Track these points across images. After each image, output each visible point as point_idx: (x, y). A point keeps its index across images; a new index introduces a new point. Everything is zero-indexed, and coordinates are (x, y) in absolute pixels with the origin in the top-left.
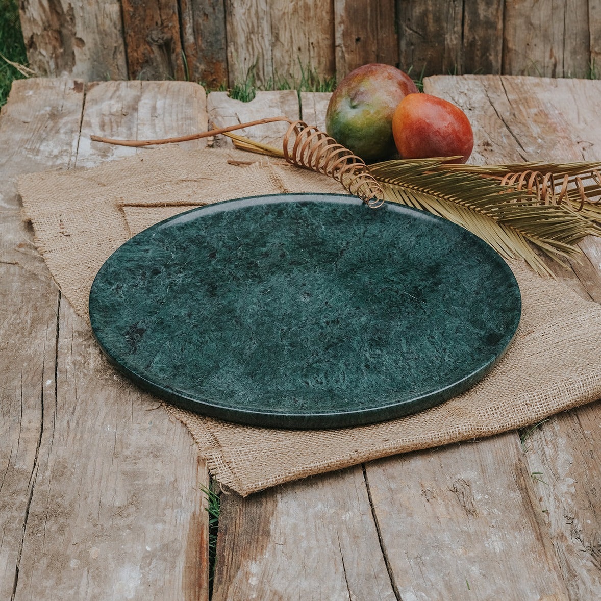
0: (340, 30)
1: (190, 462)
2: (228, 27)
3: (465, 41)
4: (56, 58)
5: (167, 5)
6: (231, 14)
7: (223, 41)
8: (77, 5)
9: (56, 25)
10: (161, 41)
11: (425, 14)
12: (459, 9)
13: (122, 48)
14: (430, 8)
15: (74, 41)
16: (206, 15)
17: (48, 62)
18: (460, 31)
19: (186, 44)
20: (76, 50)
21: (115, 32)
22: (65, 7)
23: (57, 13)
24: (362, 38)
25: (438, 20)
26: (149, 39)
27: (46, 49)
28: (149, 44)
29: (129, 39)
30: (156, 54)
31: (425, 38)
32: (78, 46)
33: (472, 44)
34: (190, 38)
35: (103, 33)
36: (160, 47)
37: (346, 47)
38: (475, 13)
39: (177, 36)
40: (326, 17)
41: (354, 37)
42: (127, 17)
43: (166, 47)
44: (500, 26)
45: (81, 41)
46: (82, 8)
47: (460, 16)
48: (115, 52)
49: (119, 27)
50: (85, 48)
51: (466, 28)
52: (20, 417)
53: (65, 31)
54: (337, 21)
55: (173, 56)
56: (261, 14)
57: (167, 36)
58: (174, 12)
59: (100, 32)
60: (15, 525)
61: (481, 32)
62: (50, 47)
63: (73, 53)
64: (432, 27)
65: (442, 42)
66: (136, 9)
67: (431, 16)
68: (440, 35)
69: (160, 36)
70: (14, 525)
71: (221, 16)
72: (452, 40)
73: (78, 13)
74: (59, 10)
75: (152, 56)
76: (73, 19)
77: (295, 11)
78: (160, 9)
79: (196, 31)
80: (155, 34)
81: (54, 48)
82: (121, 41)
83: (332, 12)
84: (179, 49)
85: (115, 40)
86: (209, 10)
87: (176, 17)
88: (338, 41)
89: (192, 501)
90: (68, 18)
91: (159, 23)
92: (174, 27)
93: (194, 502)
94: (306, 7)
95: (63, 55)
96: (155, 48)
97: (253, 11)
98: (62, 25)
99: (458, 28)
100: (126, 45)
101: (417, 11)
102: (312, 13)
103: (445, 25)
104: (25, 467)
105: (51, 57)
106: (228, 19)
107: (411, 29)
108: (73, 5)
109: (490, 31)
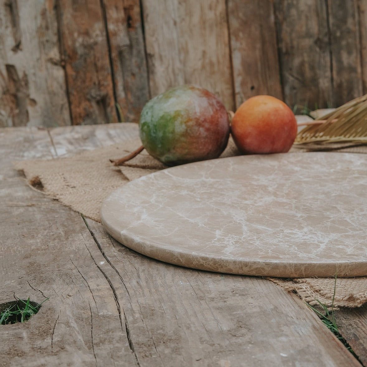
0: (238, 80)
1: (281, 295)
2: (151, 84)
3: (335, 83)
4: (13, 117)
5: (103, 68)
6: (153, 72)
7: (148, 95)
8: (30, 72)
9: (13, 90)
10: (98, 98)
11: (302, 64)
12: (328, 59)
13: (67, 105)
14: (306, 59)
15: (28, 101)
16: (133, 75)
17: (6, 121)
18: (330, 76)
19: (119, 99)
20: (30, 109)
21: (61, 93)
22: (21, 75)
23: (14, 81)
24: (256, 86)
25: (312, 68)
26: (88, 97)
27: (5, 109)
28: (89, 100)
29: (72, 98)
30: (95, 109)
31: (303, 83)
32: (31, 105)
33: (340, 86)
34: (121, 94)
35: (52, 94)
36: (98, 103)
37: (245, 94)
38: (340, 61)
39: (111, 93)
40: (227, 71)
41: (250, 86)
42: (70, 80)
43: (103, 102)
44: (359, 70)
45: (34, 102)
46: (34, 74)
47: (329, 64)
48: (62, 109)
49: (64, 88)
50: (38, 107)
51: (335, 73)
52: (86, 284)
53: (20, 95)
54: (236, 73)
55: (109, 110)
56: (177, 71)
57: (103, 93)
58: (108, 74)
59: (49, 93)
60: (123, 352)
61: (345, 76)
62: (8, 109)
63: (27, 112)
64: (308, 74)
65: (317, 85)
66: (77, 72)
67: (307, 66)
68: (315, 80)
69: (98, 93)
70: (121, 353)
71: (145, 75)
72: (324, 83)
73: (31, 79)
74: (15, 78)
75: (91, 110)
76: (27, 84)
77: (203, 67)
78: (97, 71)
79: (126, 88)
80: (94, 92)
81: (12, 109)
82: (66, 100)
83: (231, 67)
84: (113, 103)
85: (62, 99)
86: (136, 70)
87: (110, 78)
88: (238, 89)
89: (304, 319)
90: (23, 83)
91: (97, 83)
92: (108, 85)
93: (307, 319)
94: (212, 64)
95: (18, 114)
96: (94, 104)
97: (170, 70)
98: (18, 90)
99: (328, 74)
100: (70, 103)
101: (296, 62)
102: (216, 68)
103: (318, 72)
104: (110, 313)
105: (9, 116)
106: (151, 76)
107: (293, 76)
108: (27, 72)
109: (353, 75)
